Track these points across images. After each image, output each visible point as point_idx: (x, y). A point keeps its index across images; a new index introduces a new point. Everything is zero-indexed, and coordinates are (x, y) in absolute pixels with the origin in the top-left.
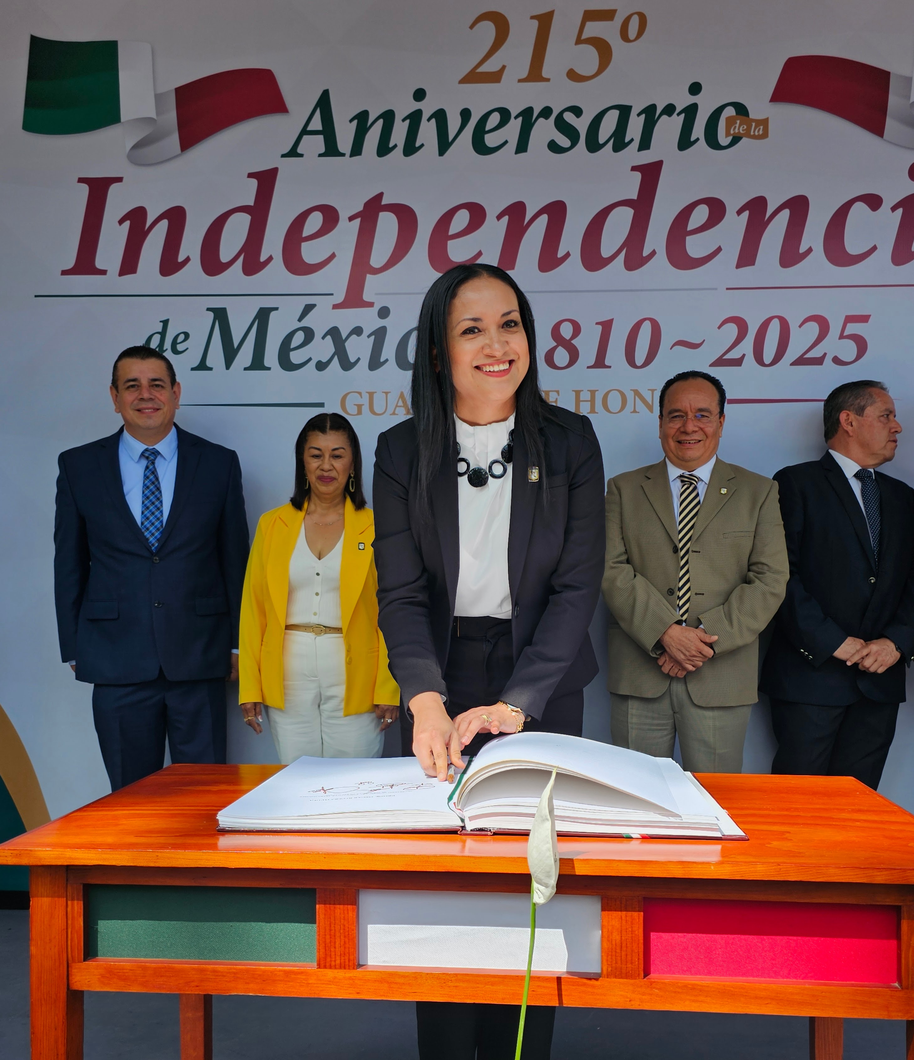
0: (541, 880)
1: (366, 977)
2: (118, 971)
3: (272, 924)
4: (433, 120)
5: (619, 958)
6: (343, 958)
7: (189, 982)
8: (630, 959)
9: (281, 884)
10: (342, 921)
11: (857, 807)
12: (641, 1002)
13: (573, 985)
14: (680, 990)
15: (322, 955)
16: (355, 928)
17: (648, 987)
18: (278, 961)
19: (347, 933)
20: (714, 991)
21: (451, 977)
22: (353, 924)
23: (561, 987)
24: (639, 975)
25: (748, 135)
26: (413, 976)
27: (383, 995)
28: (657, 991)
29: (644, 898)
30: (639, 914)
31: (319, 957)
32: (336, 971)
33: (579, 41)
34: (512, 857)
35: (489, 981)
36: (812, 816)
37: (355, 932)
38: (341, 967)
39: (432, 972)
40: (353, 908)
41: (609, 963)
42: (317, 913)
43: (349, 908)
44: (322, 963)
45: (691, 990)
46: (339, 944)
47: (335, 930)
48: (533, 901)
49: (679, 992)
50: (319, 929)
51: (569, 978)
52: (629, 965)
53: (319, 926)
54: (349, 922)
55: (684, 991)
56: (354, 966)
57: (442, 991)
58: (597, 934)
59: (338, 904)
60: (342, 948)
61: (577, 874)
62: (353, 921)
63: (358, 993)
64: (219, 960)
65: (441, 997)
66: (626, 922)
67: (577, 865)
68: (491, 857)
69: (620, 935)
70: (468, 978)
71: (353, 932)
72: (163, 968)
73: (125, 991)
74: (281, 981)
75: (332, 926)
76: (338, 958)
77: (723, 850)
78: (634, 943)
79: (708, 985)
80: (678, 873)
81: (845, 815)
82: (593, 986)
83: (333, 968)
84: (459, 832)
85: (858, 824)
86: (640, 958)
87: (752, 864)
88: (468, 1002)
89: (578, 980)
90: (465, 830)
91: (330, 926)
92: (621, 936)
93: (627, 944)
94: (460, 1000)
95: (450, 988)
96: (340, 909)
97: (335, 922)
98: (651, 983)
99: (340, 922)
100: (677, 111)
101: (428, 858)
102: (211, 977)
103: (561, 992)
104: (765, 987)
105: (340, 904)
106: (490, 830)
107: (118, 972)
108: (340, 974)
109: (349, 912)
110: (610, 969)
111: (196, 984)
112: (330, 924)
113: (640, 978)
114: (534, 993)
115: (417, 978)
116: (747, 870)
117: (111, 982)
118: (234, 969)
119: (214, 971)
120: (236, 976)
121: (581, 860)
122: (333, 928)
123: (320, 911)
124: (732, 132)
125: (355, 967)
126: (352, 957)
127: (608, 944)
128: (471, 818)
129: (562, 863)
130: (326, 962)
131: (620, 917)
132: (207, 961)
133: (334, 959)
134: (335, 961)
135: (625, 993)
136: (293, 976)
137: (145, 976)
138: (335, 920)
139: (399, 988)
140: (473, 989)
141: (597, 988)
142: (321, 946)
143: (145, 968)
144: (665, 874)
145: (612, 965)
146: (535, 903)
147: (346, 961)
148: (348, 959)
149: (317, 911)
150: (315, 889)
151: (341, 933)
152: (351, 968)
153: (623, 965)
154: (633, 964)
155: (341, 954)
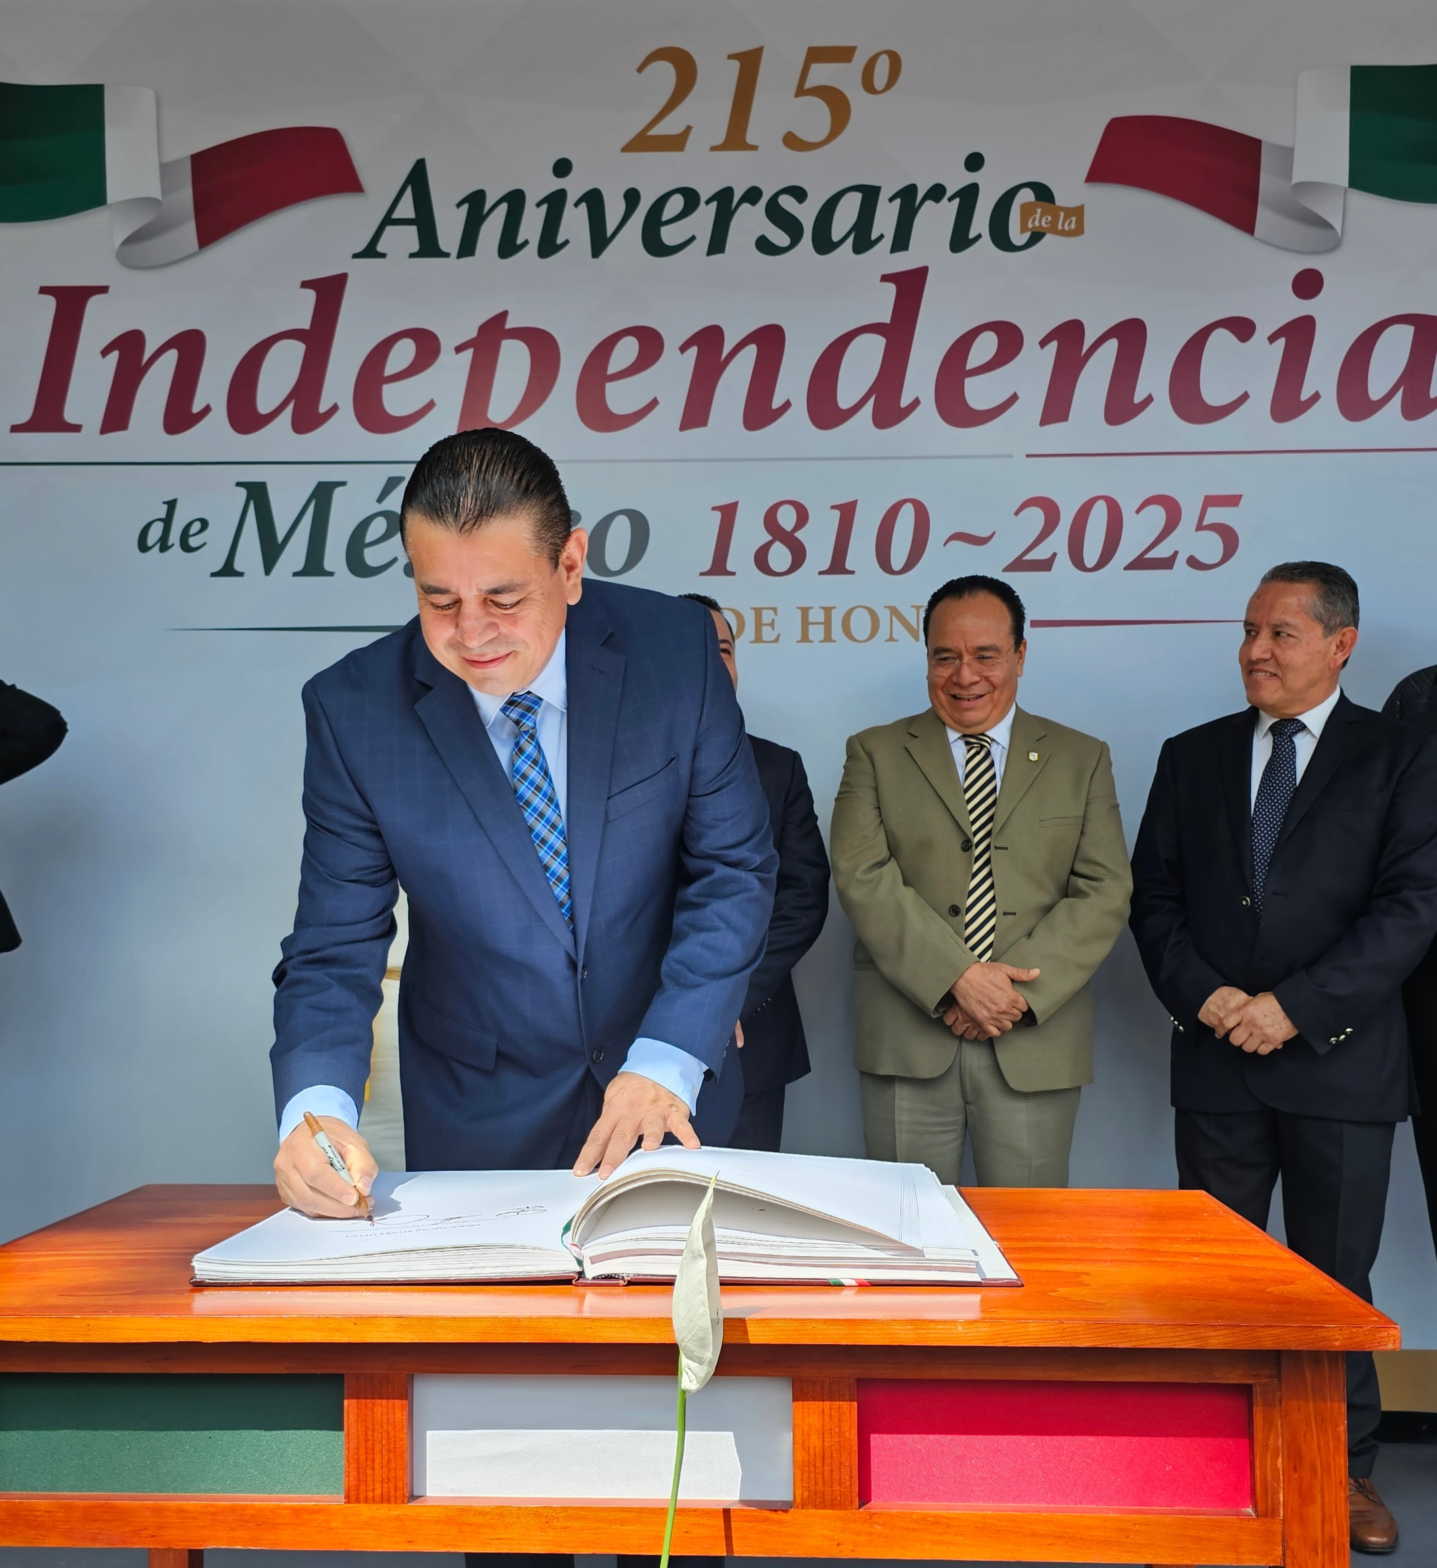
0: (692, 1352)
1: (424, 1515)
2: (26, 1513)
3: (274, 1433)
4: (583, 206)
5: (820, 1477)
6: (386, 1485)
7: (140, 1530)
8: (838, 1477)
9: (289, 1368)
10: (385, 1426)
11: (1199, 1235)
12: (856, 1547)
13: (748, 1521)
14: (915, 1526)
15: (353, 1482)
16: (405, 1436)
17: (867, 1522)
18: (282, 1493)
19: (393, 1446)
20: (967, 1526)
21: (558, 1512)
22: (403, 1430)
23: (730, 1524)
24: (851, 1502)
25: (1054, 230)
26: (497, 1511)
27: (449, 1545)
28: (880, 1528)
29: (857, 1379)
30: (850, 1406)
31: (349, 1486)
32: (374, 1507)
33: (801, 91)
34: (649, 1318)
35: (617, 1517)
36: (1128, 1249)
37: (405, 1443)
38: (382, 1500)
39: (527, 1506)
40: (402, 1405)
41: (805, 1485)
42: (345, 1414)
43: (396, 1405)
44: (353, 1493)
45: (933, 1524)
46: (379, 1463)
47: (373, 1440)
48: (681, 1387)
49: (913, 1529)
50: (349, 1440)
51: (743, 1510)
52: (836, 1488)
53: (348, 1435)
54: (395, 1428)
55: (922, 1526)
56: (403, 1499)
57: (542, 1535)
58: (787, 1440)
59: (379, 1399)
60: (385, 1470)
61: (751, 1342)
62: (403, 1426)
63: (410, 1542)
64: (189, 1492)
66: (831, 1417)
67: (752, 1329)
68: (617, 1318)
69: (821, 1439)
70: (583, 1513)
71: (402, 1443)
72: (98, 1507)
73: (38, 1545)
74: (287, 1524)
75: (370, 1433)
76: (378, 1486)
77: (983, 1301)
78: (842, 1452)
79: (957, 1516)
80: (909, 1338)
81: (1178, 1247)
82: (781, 1523)
83: (370, 1501)
84: (574, 1281)
85: (1196, 1259)
86: (853, 1475)
87: (1021, 1322)
88: (584, 1553)
89: (756, 1514)
90: (584, 1277)
91: (366, 1434)
92: (824, 1441)
93: (832, 1454)
94: (572, 1550)
95: (555, 1531)
96: (381, 1405)
97: (373, 1428)
98: (871, 1516)
99: (382, 1427)
100: (949, 194)
101: (519, 1321)
102: (175, 1521)
103: (731, 1533)
104: (1047, 1517)
105: (382, 1399)
106: (623, 1278)
107: (29, 1515)
108: (382, 1511)
109: (396, 1410)
110: (806, 1494)
111: (150, 1532)
112: (366, 1430)
113: (853, 1507)
114: (688, 1535)
115: (503, 1516)
116: (1013, 1331)
117: (15, 1532)
118: (213, 1507)
119: (180, 1511)
120: (216, 1516)
121: (758, 1320)
122: (370, 1438)
123: (350, 1409)
124: (1030, 226)
125: (406, 1501)
126: (400, 1485)
127: (803, 1454)
128: (594, 1260)
129: (727, 1325)
130: (359, 1492)
131: (821, 1410)
132: (171, 1494)
133: (372, 1488)
134: (373, 1491)
135: (830, 1533)
136: (306, 1517)
137: (69, 1521)
138: (373, 1424)
140: (592, 1532)
141: (786, 1524)
142: (351, 1466)
143: (69, 1508)
144: (887, 1340)
145: (809, 1487)
146: (685, 1389)
147: (391, 1490)
148: (393, 1488)
149: (345, 1410)
150: (343, 1375)
151: (382, 1445)
152: (399, 1502)
153: (827, 1488)
154: (840, 1485)
155: (382, 1478)
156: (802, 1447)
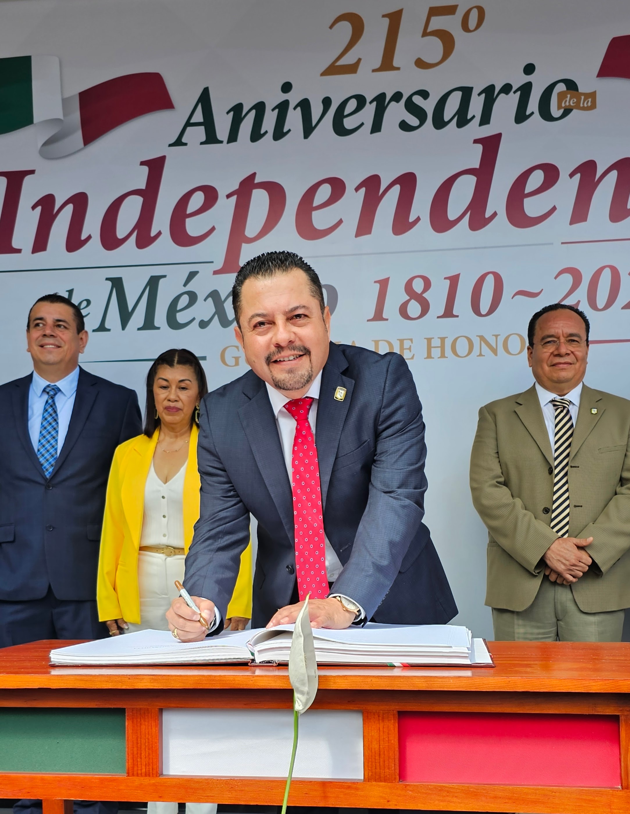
1: (168, 784)
4: (299, 109)
5: (378, 764)
6: (147, 767)
8: (387, 765)
9: (97, 705)
10: (147, 735)
12: (398, 802)
13: (339, 788)
14: (430, 791)
15: (131, 766)
16: (157, 741)
17: (403, 789)
19: (151, 746)
20: (459, 792)
21: (238, 782)
22: (156, 738)
24: (395, 778)
25: (578, 107)
26: (206, 781)
27: (181, 799)
28: (410, 793)
29: (399, 712)
30: (394, 725)
31: (129, 767)
32: (142, 778)
33: (425, 34)
35: (269, 785)
37: (158, 745)
38: (146, 775)
39: (222, 779)
40: (156, 724)
41: (369, 769)
42: (126, 729)
43: (152, 725)
44: (130, 771)
45: (440, 791)
46: (144, 755)
47: (141, 744)
48: (295, 710)
49: (429, 794)
50: (128, 744)
52: (388, 770)
53: (128, 742)
54: (152, 736)
55: (434, 792)
57: (230, 795)
59: (143, 719)
60: (147, 759)
62: (156, 735)
63: (161, 797)
65: (229, 799)
66: (383, 730)
69: (378, 744)
70: (252, 783)
71: (156, 745)
74: (96, 787)
75: (139, 739)
76: (144, 767)
78: (390, 751)
79: (453, 787)
80: (422, 686)
82: (357, 789)
83: (139, 775)
84: (249, 664)
86: (396, 763)
89: (343, 784)
90: (255, 662)
91: (137, 740)
92: (380, 745)
93: (384, 752)
94: (245, 802)
96: (145, 725)
97: (141, 737)
98: (406, 786)
99: (145, 736)
100: (514, 90)
101: (215, 677)
102: (40, 785)
103: (327, 794)
104: (503, 788)
105: (145, 721)
106: (277, 662)
108: (145, 781)
109: (153, 728)
110: (370, 774)
111: (27, 790)
112: (137, 738)
113: (396, 781)
114: (307, 795)
115: (209, 784)
119: (42, 779)
120: (61, 782)
122: (139, 742)
123: (129, 727)
124: (563, 106)
125: (158, 775)
126: (155, 767)
127: (369, 751)
128: (260, 653)
130: (133, 771)
131: (378, 728)
133: (140, 768)
134: (141, 770)
135: (384, 795)
136: (107, 783)
138: (141, 735)
139: (194, 792)
140: (256, 793)
141: (360, 790)
142: (129, 757)
144: (411, 687)
145: (372, 770)
146: (297, 711)
148: (151, 769)
149: (126, 727)
150: (125, 709)
151: (145, 746)
152: (155, 776)
153: (381, 771)
154: (389, 769)
155: (146, 764)
156: (368, 749)
